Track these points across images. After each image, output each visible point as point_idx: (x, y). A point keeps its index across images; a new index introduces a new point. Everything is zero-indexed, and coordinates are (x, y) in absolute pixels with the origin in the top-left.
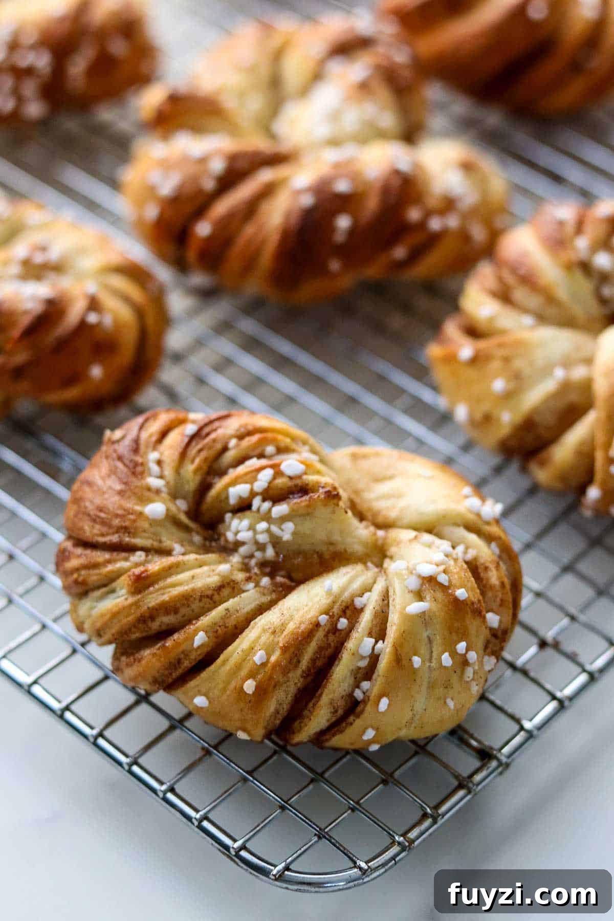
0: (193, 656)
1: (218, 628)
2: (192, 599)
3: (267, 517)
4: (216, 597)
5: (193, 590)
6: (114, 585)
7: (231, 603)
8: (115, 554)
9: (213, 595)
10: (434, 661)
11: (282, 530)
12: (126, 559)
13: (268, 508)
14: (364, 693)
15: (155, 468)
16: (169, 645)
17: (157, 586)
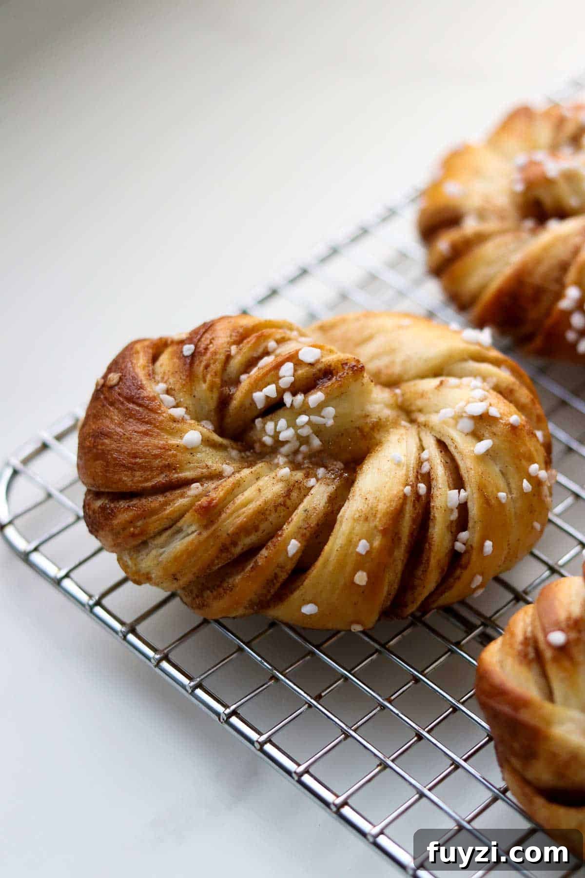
0: (290, 566)
1: (305, 531)
2: (268, 512)
3: (305, 409)
4: (289, 503)
5: (266, 502)
6: (179, 524)
7: (306, 503)
8: (168, 494)
9: (285, 502)
10: (514, 491)
11: (323, 417)
12: (182, 496)
13: (302, 400)
14: (464, 544)
15: (168, 399)
16: (262, 564)
17: (228, 511)
